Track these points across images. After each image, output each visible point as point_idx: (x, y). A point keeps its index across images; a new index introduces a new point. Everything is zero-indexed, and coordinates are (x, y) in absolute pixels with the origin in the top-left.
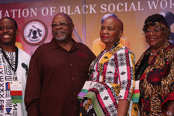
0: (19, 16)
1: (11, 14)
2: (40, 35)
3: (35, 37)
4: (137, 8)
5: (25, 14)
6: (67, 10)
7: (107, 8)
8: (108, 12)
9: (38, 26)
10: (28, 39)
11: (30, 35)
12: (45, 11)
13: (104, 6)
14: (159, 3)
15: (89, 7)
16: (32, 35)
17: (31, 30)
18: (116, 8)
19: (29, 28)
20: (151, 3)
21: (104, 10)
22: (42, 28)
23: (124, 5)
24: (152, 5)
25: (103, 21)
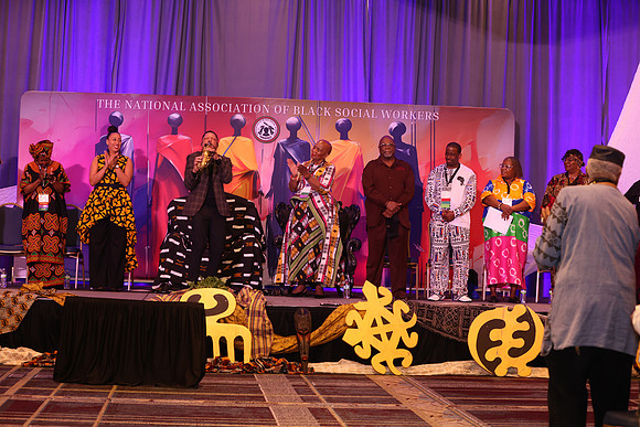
0: (250, 112)
1: (241, 109)
2: (272, 133)
3: (266, 134)
4: (370, 114)
5: (257, 110)
6: (301, 110)
7: (341, 112)
9: (270, 123)
10: (259, 136)
11: (261, 131)
12: (278, 109)
13: (338, 110)
14: (392, 112)
15: (324, 109)
16: (263, 132)
17: (263, 127)
18: (351, 113)
19: (261, 123)
20: (384, 112)
21: (338, 114)
22: (274, 126)
23: (359, 111)
24: (385, 114)
25: (337, 124)
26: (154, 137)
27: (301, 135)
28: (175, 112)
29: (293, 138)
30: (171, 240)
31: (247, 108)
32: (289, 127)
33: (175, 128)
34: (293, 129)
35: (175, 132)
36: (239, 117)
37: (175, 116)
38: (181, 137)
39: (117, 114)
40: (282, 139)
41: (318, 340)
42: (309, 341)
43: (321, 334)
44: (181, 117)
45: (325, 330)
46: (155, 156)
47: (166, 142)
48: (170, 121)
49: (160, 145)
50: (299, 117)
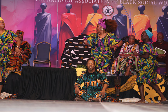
0: (101, 3)
1: (97, 1)
2: (110, 12)
3: (108, 12)
4: (154, 3)
5: (104, 2)
6: (123, 2)
7: (141, 2)
8: (141, 4)
9: (110, 7)
10: (105, 13)
11: (106, 11)
12: (113, 1)
13: (139, 1)
14: (163, 2)
15: (133, 1)
16: (107, 11)
17: (106, 9)
18: (145, 3)
20: (160, 2)
21: (139, 3)
22: (111, 9)
23: (148, 2)
24: (160, 3)
25: (139, 8)
26: (60, 14)
27: (123, 12)
28: (69, 3)
29: (120, 14)
30: (66, 54)
31: (100, 1)
32: (118, 9)
33: (69, 10)
34: (120, 10)
35: (69, 12)
36: (96, 5)
37: (69, 5)
38: (71, 14)
39: (44, 4)
40: (115, 15)
41: (124, 89)
42: (120, 90)
43: (125, 87)
44: (71, 6)
45: (127, 85)
46: (60, 22)
47: (65, 16)
48: (67, 7)
49: (63, 17)
50: (122, 5)
